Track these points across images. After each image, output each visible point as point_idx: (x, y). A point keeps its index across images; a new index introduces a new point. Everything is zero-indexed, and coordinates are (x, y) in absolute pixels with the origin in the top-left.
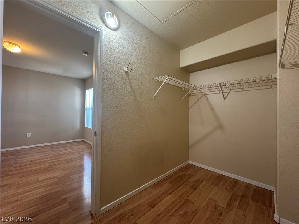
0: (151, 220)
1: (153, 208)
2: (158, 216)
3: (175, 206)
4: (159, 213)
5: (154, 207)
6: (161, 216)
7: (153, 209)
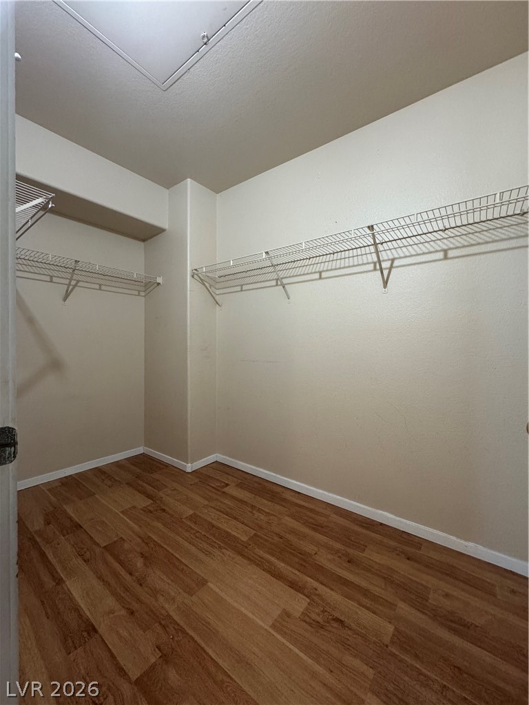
0: (142, 633)
1: (95, 631)
2: (132, 613)
3: (116, 575)
4: (123, 612)
5: (97, 627)
6: (135, 606)
7: (102, 629)
